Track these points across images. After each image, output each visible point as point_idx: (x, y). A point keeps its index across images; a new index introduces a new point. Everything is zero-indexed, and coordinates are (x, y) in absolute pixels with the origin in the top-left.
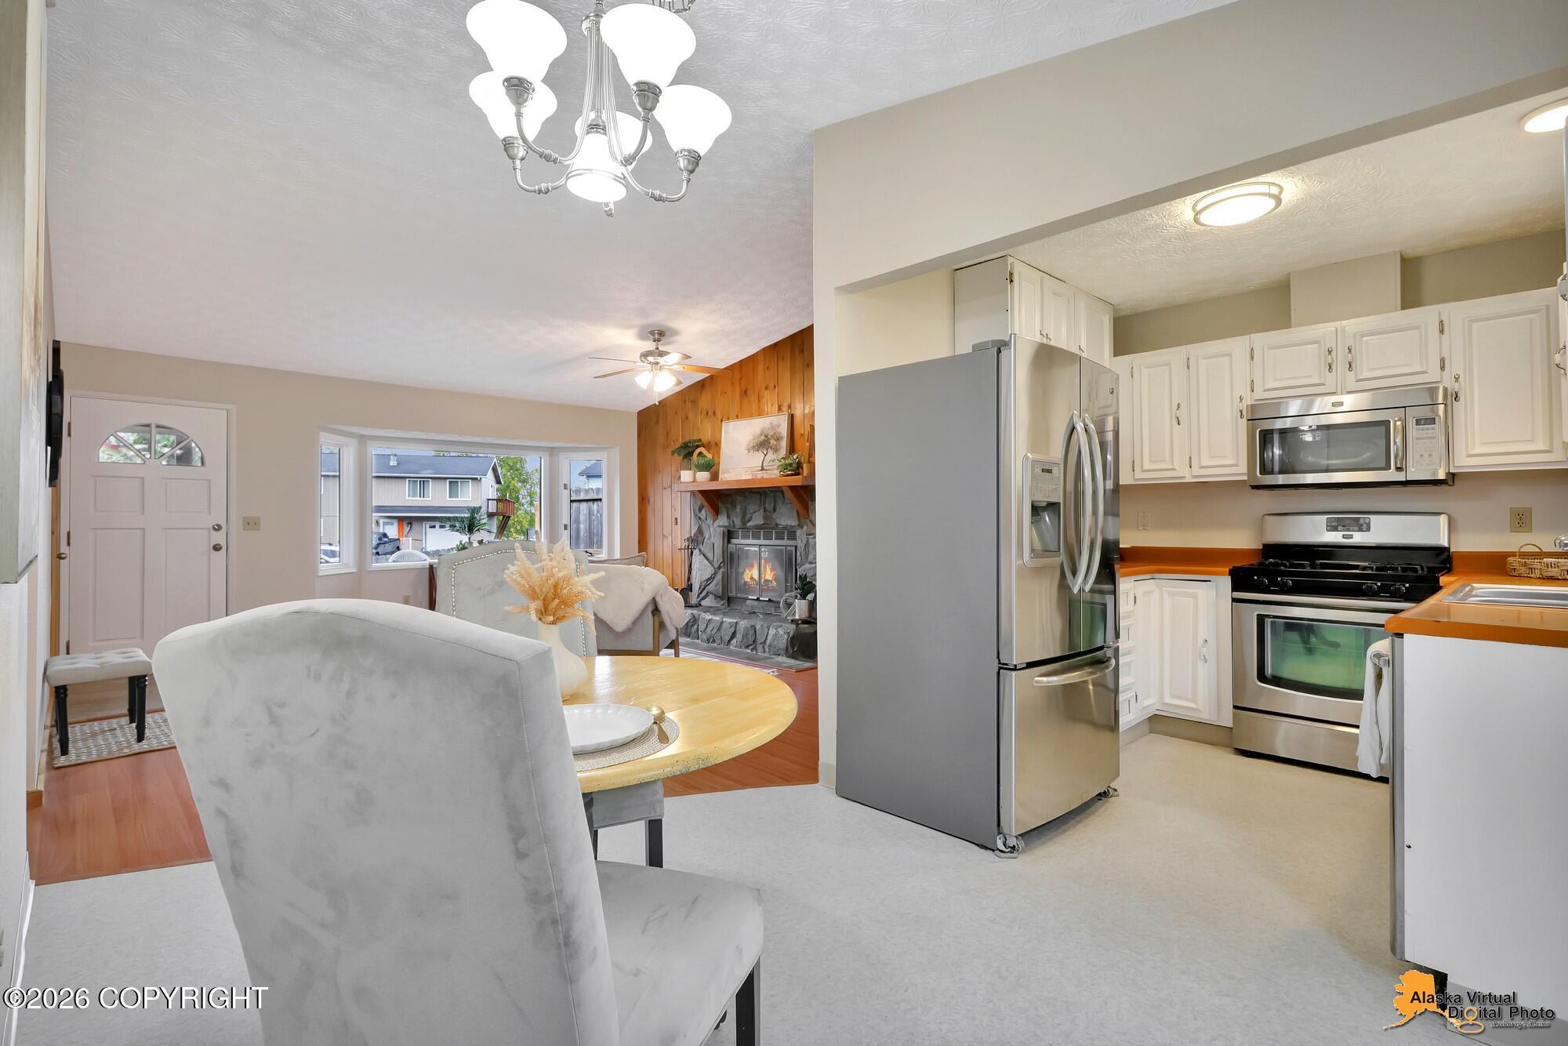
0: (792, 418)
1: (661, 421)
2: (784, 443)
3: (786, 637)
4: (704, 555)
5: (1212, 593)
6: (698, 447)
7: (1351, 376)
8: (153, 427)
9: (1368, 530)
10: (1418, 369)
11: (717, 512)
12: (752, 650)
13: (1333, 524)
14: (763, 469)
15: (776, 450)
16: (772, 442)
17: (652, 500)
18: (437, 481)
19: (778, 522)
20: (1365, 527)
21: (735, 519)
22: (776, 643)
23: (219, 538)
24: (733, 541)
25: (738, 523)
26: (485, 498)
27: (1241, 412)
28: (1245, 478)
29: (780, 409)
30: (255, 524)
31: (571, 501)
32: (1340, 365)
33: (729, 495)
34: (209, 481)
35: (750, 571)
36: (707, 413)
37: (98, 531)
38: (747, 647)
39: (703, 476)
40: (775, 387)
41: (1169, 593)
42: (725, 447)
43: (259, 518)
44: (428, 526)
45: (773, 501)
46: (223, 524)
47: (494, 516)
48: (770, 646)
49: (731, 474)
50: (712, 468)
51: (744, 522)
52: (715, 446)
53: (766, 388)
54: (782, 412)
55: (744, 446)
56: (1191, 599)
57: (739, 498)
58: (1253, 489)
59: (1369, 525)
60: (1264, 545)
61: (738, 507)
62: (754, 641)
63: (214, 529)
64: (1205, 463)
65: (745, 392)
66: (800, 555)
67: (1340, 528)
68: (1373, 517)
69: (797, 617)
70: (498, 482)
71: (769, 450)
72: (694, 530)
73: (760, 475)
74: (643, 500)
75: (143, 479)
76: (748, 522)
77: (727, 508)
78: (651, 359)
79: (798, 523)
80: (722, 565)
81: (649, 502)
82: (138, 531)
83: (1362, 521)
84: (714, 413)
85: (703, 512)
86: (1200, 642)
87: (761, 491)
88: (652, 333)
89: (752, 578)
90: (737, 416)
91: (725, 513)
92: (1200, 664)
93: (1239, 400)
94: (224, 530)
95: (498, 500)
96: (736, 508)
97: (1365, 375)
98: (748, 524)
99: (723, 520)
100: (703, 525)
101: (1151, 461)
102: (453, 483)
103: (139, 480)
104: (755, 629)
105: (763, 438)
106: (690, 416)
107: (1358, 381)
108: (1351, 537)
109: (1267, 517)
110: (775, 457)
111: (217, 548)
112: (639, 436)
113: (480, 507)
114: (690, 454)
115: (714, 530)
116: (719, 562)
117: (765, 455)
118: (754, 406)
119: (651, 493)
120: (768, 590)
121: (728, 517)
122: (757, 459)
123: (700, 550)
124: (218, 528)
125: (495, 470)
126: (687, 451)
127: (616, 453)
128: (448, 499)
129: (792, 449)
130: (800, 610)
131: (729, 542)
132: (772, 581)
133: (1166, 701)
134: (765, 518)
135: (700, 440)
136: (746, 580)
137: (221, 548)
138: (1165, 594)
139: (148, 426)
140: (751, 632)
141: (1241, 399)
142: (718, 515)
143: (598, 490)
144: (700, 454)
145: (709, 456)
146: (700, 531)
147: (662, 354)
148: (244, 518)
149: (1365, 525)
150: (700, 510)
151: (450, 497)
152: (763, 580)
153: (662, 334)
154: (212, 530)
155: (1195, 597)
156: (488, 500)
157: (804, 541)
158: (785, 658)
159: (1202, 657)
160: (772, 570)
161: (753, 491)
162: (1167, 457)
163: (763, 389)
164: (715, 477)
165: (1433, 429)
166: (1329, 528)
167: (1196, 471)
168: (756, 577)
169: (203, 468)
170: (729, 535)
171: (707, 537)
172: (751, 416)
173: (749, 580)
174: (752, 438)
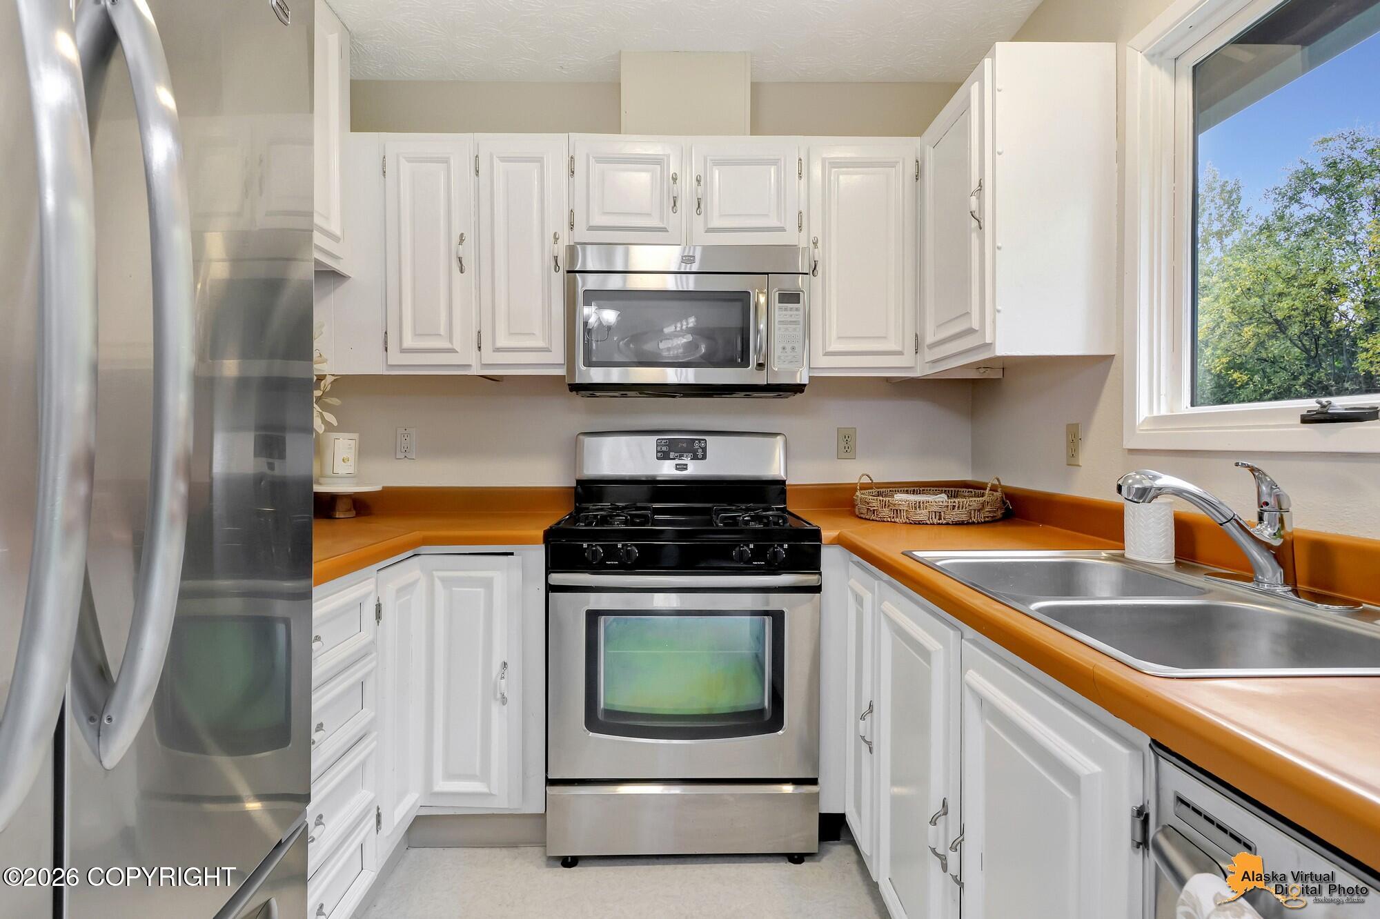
5: (517, 575)
7: (699, 222)
9: (704, 457)
10: (773, 222)
13: (664, 449)
20: (699, 454)
27: (556, 258)
28: (561, 372)
32: (686, 203)
41: (443, 580)
56: (481, 590)
58: (571, 390)
59: (704, 450)
60: (579, 482)
64: (502, 342)
67: (672, 455)
68: (710, 439)
83: (696, 445)
86: (496, 668)
92: (496, 708)
93: (552, 240)
97: (716, 223)
101: (416, 335)
107: (709, 230)
108: (684, 467)
109: (581, 437)
133: (437, 789)
138: (438, 583)
141: (556, 239)
149: (700, 450)
155: (488, 584)
159: (499, 696)
162: (443, 330)
165: (797, 309)
166: (659, 454)
167: (489, 356)
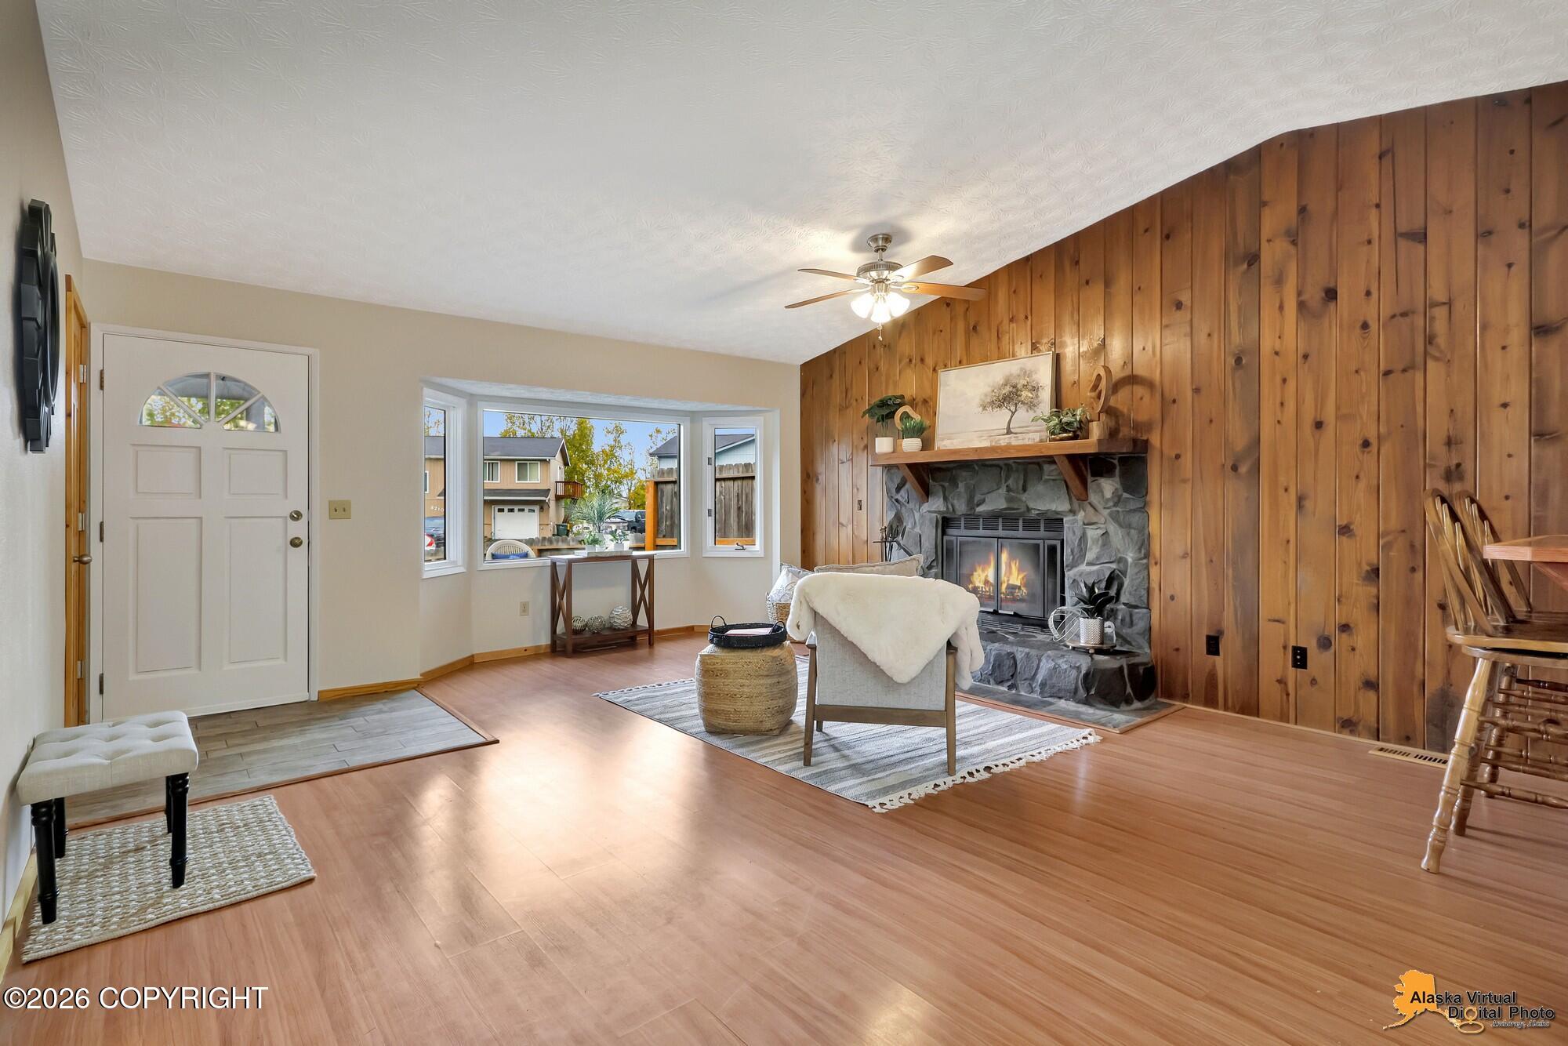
0: (1057, 360)
1: (836, 376)
2: (1046, 395)
3: (1074, 673)
4: (905, 550)
6: (900, 405)
8: (213, 378)
11: (926, 493)
12: (1010, 688)
14: (1009, 432)
15: (1032, 405)
16: (1025, 394)
17: (822, 478)
18: (505, 463)
19: (1031, 505)
21: (955, 502)
22: (1054, 680)
23: (298, 529)
24: (950, 531)
25: (961, 507)
26: (553, 480)
29: (1034, 347)
30: (344, 510)
31: (717, 480)
33: (948, 470)
34: (285, 452)
35: (983, 571)
36: (910, 361)
37: (140, 521)
38: (1000, 683)
39: (912, 445)
40: (1026, 318)
42: (943, 404)
43: (349, 503)
44: (496, 509)
45: (1022, 477)
46: (304, 511)
47: (562, 498)
48: (1043, 685)
49: (955, 441)
50: (925, 433)
51: (971, 503)
52: (928, 404)
53: (1011, 320)
54: (1040, 351)
55: (977, 401)
57: (964, 474)
61: (961, 487)
62: (1012, 676)
63: (292, 517)
65: (975, 328)
66: (1072, 551)
69: (1082, 643)
70: (566, 464)
71: (1020, 405)
72: (891, 515)
73: (1004, 441)
74: (808, 477)
75: (199, 448)
76: (978, 505)
77: (943, 487)
78: (874, 274)
79: (1069, 507)
80: (935, 564)
81: (818, 480)
82: (194, 520)
84: (922, 360)
85: (903, 492)
87: (1001, 463)
88: (875, 239)
89: (986, 582)
90: (960, 362)
91: (941, 494)
94: (304, 519)
95: (566, 483)
96: (957, 487)
98: (980, 509)
99: (936, 504)
100: (903, 510)
102: (522, 465)
103: (194, 450)
104: (1014, 658)
105: (1008, 389)
106: (883, 367)
110: (1031, 415)
111: (295, 543)
112: (803, 395)
113: (549, 490)
114: (891, 415)
115: (922, 516)
116: (930, 560)
117: (1013, 413)
118: (993, 345)
119: (821, 468)
120: (1014, 600)
121: (945, 499)
122: (1000, 418)
123: (899, 544)
124: (296, 516)
125: (563, 451)
126: (885, 411)
127: (775, 418)
128: (517, 482)
129: (1058, 403)
130: (1088, 634)
131: (944, 533)
132: (1019, 588)
134: (1009, 500)
135: (902, 397)
136: (977, 584)
137: (301, 543)
139: (207, 376)
140: (1008, 663)
142: (928, 498)
143: (747, 466)
144: (905, 416)
145: (917, 417)
146: (898, 518)
147: (893, 267)
148: (330, 502)
150: (898, 489)
151: (518, 480)
152: (1004, 586)
153: (887, 239)
154: (289, 518)
156: (557, 482)
157: (1079, 534)
158: (1073, 704)
160: (1020, 570)
161: (987, 463)
163: (1006, 321)
164: (927, 445)
168: (991, 579)
169: (278, 434)
170: (946, 523)
171: (909, 526)
172: (985, 359)
173: (981, 585)
174: (990, 389)
